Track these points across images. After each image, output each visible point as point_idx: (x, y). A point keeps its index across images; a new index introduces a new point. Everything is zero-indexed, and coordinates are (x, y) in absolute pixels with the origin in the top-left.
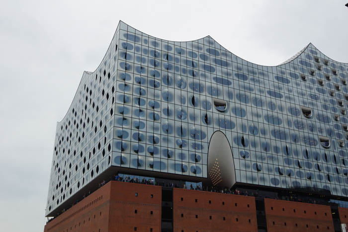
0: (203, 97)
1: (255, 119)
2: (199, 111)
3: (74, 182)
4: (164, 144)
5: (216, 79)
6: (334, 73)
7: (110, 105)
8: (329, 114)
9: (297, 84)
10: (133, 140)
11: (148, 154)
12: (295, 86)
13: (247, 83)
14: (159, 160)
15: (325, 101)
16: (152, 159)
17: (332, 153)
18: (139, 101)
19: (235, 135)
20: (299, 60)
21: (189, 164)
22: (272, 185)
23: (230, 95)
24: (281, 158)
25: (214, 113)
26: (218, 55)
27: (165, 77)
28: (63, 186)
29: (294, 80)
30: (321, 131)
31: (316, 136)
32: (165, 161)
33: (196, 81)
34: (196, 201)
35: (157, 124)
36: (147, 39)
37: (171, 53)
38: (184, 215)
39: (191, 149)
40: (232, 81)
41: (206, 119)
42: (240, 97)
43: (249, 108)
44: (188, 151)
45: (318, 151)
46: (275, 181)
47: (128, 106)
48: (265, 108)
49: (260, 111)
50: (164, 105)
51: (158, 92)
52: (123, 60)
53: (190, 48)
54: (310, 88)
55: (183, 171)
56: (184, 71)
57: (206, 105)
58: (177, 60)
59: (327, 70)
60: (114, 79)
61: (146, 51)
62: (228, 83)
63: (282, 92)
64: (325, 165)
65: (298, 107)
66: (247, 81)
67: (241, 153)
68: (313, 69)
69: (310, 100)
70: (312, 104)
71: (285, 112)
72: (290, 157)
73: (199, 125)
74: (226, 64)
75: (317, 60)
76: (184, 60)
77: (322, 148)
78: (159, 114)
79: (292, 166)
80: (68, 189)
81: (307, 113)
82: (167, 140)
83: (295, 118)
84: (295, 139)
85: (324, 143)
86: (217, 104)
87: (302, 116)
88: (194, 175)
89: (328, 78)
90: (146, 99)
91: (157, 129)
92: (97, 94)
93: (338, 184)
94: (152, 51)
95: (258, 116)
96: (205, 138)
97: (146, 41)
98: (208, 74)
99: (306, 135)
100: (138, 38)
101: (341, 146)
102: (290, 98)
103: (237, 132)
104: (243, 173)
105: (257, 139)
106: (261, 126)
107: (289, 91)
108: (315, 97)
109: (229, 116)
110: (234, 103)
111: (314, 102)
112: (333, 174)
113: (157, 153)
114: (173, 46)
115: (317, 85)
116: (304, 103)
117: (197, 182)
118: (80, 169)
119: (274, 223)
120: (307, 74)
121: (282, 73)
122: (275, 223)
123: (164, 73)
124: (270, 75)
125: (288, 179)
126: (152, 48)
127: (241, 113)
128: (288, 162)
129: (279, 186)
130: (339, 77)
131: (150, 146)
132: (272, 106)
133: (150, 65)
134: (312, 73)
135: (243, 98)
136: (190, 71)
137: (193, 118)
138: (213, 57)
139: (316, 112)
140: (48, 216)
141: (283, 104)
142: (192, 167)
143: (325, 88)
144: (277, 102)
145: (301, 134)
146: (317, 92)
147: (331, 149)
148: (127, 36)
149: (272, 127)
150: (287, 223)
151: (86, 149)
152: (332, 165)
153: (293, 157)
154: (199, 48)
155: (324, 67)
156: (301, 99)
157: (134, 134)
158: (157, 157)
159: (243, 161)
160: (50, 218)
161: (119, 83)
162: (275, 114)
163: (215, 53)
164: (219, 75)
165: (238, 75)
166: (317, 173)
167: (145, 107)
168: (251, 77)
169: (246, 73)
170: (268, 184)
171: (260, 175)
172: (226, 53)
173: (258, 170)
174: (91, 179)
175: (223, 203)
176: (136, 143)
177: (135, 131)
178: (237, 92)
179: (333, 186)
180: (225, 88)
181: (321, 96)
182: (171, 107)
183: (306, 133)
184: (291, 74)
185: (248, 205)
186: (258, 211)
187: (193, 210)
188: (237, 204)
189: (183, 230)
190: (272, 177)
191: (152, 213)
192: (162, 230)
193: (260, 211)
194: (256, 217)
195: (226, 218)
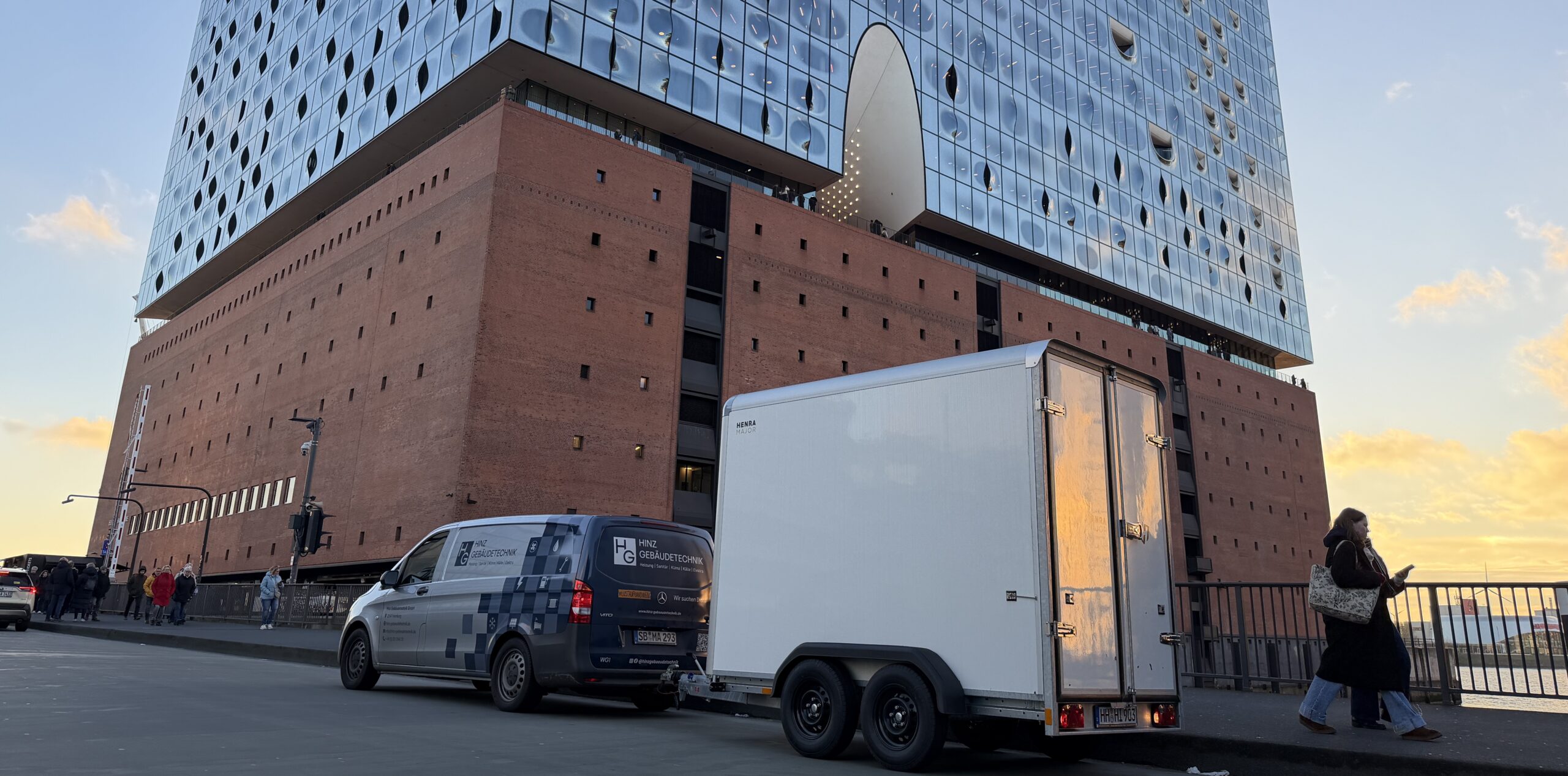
1: (989, 19)
3: (284, 160)
4: (708, 18)
8: (1175, 63)
14: (688, 68)
15: (1167, 21)
17: (1177, 182)
19: (929, 52)
21: (788, 111)
22: (1025, 244)
24: (1050, 162)
28: (228, 188)
30: (1155, 109)
31: (1143, 121)
32: (708, 79)
34: (803, 243)
38: (762, 285)
39: (796, 61)
44: (785, 64)
45: (1146, 164)
46: (1032, 232)
55: (766, 128)
64: (1159, 215)
65: (1102, 18)
67: (945, 116)
69: (1132, 6)
70: (1138, 22)
71: (1068, 23)
72: (1076, 168)
77: (1155, 159)
79: (1078, 196)
81: (1123, 45)
83: (1092, 50)
84: (1092, 115)
87: (1111, 47)
88: (801, 153)
93: (1188, 277)
95: (997, 10)
96: (839, 34)
99: (1119, 109)
101: (1201, 169)
103: (936, 44)
104: (947, 185)
105: (991, 85)
106: (1004, 44)
108: (1144, 4)
111: (1143, 16)
112: (1176, 245)
113: (682, 43)
116: (1120, 10)
125: (1067, 234)
128: (1070, 181)
129: (1041, 250)
139: (1145, 47)
142: (796, 124)
145: (1107, 103)
147: (1177, 171)
151: (354, 26)
152: (1175, 218)
153: (1083, 170)
158: (683, 58)
159: (948, 147)
162: (1043, 22)
166: (1139, 234)
170: (1012, 237)
171: (994, 203)
174: (382, 124)
175: (885, 270)
179: (1176, 280)
183: (1119, 104)
185: (956, 293)
186: (982, 317)
187: (791, 275)
188: (926, 285)
189: (757, 338)
190: (1025, 217)
191: (653, 255)
192: (686, 326)
193: (986, 320)
194: (976, 336)
195: (891, 321)
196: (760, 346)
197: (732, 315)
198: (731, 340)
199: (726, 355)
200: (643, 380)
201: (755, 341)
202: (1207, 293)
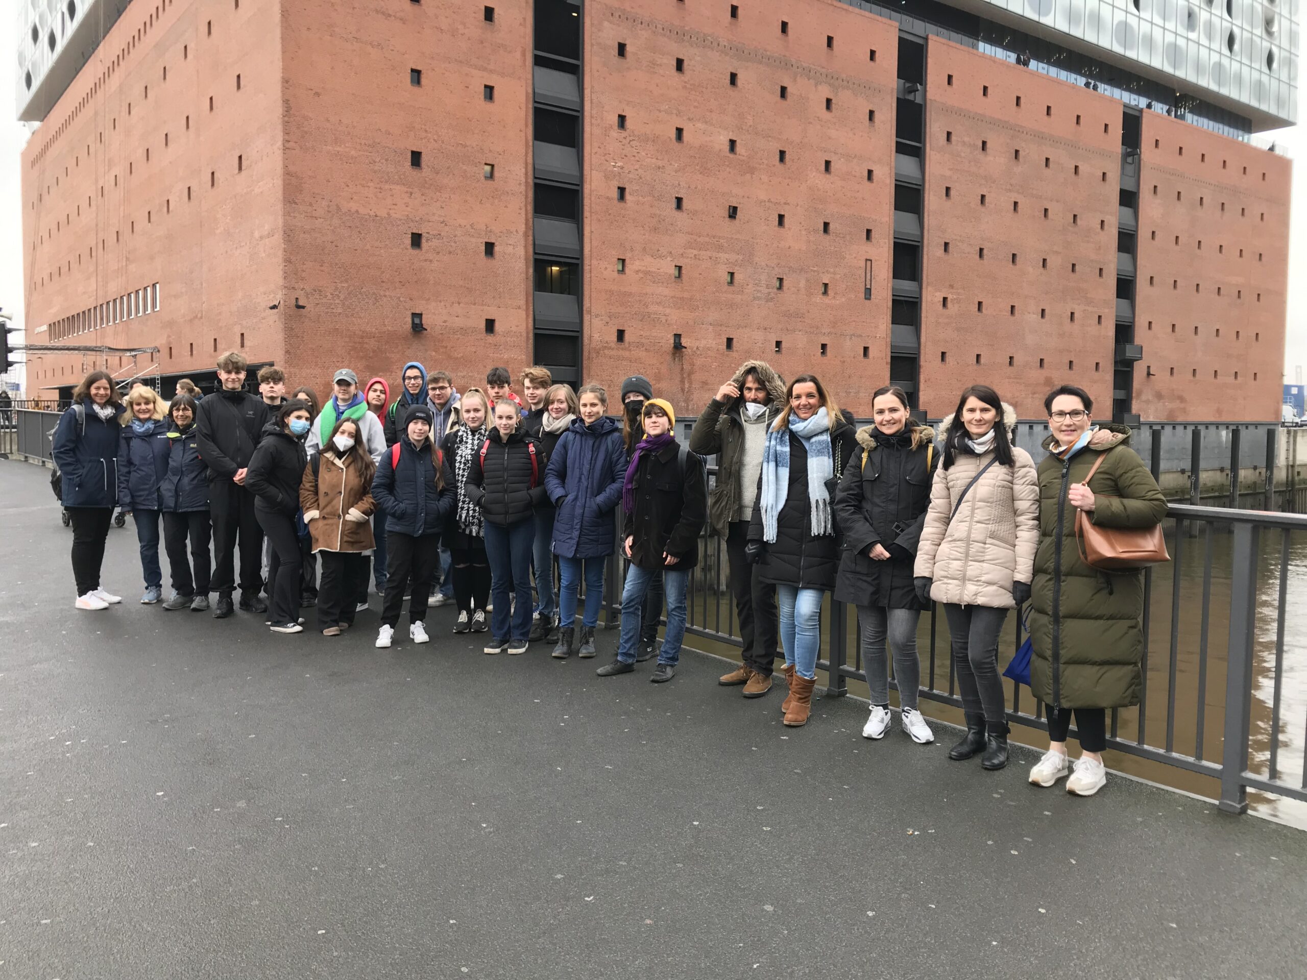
38: (629, 48)
93: (1161, 22)
119: (949, 134)
122: (954, 138)
150: (988, 145)
179: (1145, 27)
185: (873, 53)
186: (903, 81)
187: (665, 35)
188: (835, 43)
189: (624, 114)
191: (489, 13)
192: (535, 102)
193: (908, 85)
194: (894, 105)
195: (789, 90)
196: (628, 123)
197: (592, 87)
198: (592, 117)
199: (587, 136)
200: (488, 168)
201: (622, 119)
202: (1181, 42)
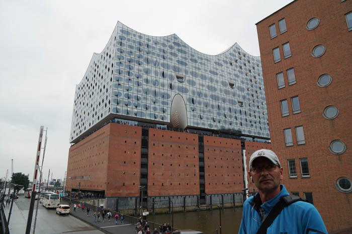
0: (169, 72)
1: (201, 87)
2: (166, 81)
3: (87, 122)
4: (144, 101)
5: (178, 61)
6: (249, 62)
7: (110, 75)
8: (244, 86)
9: (227, 67)
10: (124, 98)
11: (134, 107)
12: (225, 68)
13: (197, 65)
14: (140, 111)
15: (243, 78)
16: (136, 110)
17: (244, 110)
18: (129, 73)
19: (188, 97)
20: (229, 52)
21: (159, 114)
22: (209, 128)
23: (186, 72)
24: (215, 112)
25: (176, 83)
26: (180, 46)
27: (146, 58)
28: (80, 125)
29: (225, 65)
30: (239, 96)
31: (236, 99)
32: (144, 112)
33: (165, 62)
34: (163, 136)
35: (140, 88)
36: (135, 34)
37: (151, 43)
38: (155, 144)
39: (161, 105)
40: (188, 63)
41: (171, 86)
42: (192, 73)
43: (198, 80)
44: (159, 106)
45: (237, 108)
46: (210, 125)
47: (122, 76)
48: (207, 81)
49: (204, 83)
50: (145, 76)
51: (141, 68)
52: (119, 46)
53: (162, 41)
54: (235, 70)
55: (155, 118)
56: (158, 55)
57: (171, 78)
58: (154, 48)
59: (245, 60)
60: (113, 59)
61: (134, 42)
62: (186, 64)
63: (218, 72)
64: (240, 117)
65: (227, 81)
66: (197, 64)
67: (191, 108)
68: (237, 58)
69: (234, 77)
70: (235, 80)
71: (219, 84)
72: (221, 111)
73: (166, 90)
74: (185, 53)
75: (239, 53)
76: (158, 49)
77: (239, 106)
78: (141, 82)
79: (221, 117)
80: (83, 127)
81: (232, 85)
82: (146, 99)
83: (224, 88)
84: (224, 100)
85: (240, 104)
86: (178, 77)
87: (229, 86)
88: (162, 121)
89: (245, 65)
90: (133, 72)
91: (140, 91)
92: (102, 68)
93: (246, 127)
94: (138, 42)
95: (203, 85)
96: (170, 97)
97: (134, 35)
98: (173, 58)
99: (231, 98)
100: (130, 33)
101: (250, 106)
102: (222, 76)
103: (189, 95)
104: (192, 120)
105: (201, 100)
106: (204, 92)
107: (222, 71)
108: (237, 76)
109: (185, 85)
110: (189, 77)
111: (236, 78)
112: (244, 122)
113: (139, 107)
114: (151, 39)
115: (238, 69)
116: (231, 79)
117: (164, 125)
118: (91, 115)
119: (208, 149)
120: (233, 62)
121: (219, 60)
123: (146, 56)
124: (212, 60)
125: (218, 124)
126: (138, 39)
127: (192, 83)
128: (219, 114)
129: (213, 128)
130: (251, 64)
131: (135, 101)
132: (211, 80)
133: (136, 51)
134: (236, 61)
135: (194, 74)
136: (162, 55)
137: (163, 85)
138: (176, 47)
139: (237, 85)
140: (71, 143)
141: (218, 79)
142: (161, 116)
143: (243, 70)
144: (214, 77)
145: (228, 98)
146: (238, 73)
147: (244, 107)
148: (122, 31)
149: (211, 93)
150: (216, 150)
151: (94, 103)
152: (244, 117)
153: (222, 112)
154: (168, 41)
155: (243, 58)
156: (229, 76)
157: (125, 94)
158: (140, 109)
159: (192, 113)
160: (72, 144)
161: (116, 61)
162: (213, 85)
163: (178, 45)
164: (180, 59)
165: (192, 60)
166: (235, 121)
167: (132, 77)
168: (199, 61)
169: (197, 58)
170: (206, 127)
171: (202, 121)
172: (185, 46)
173: (201, 119)
174: (97, 121)
175: (179, 138)
176: (126, 100)
177: (126, 92)
178: (191, 70)
179: (243, 129)
180: (184, 67)
181: (241, 76)
182: (149, 78)
183: (230, 97)
184: (224, 61)
185: (194, 139)
187: (160, 142)
188: (188, 139)
190: (209, 123)
192: (141, 153)
193: (200, 143)
194: (198, 146)
195: (180, 146)
196: (155, 154)
197: (150, 150)
198: (149, 154)
199: (149, 157)
